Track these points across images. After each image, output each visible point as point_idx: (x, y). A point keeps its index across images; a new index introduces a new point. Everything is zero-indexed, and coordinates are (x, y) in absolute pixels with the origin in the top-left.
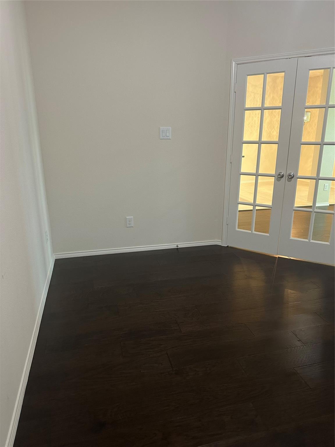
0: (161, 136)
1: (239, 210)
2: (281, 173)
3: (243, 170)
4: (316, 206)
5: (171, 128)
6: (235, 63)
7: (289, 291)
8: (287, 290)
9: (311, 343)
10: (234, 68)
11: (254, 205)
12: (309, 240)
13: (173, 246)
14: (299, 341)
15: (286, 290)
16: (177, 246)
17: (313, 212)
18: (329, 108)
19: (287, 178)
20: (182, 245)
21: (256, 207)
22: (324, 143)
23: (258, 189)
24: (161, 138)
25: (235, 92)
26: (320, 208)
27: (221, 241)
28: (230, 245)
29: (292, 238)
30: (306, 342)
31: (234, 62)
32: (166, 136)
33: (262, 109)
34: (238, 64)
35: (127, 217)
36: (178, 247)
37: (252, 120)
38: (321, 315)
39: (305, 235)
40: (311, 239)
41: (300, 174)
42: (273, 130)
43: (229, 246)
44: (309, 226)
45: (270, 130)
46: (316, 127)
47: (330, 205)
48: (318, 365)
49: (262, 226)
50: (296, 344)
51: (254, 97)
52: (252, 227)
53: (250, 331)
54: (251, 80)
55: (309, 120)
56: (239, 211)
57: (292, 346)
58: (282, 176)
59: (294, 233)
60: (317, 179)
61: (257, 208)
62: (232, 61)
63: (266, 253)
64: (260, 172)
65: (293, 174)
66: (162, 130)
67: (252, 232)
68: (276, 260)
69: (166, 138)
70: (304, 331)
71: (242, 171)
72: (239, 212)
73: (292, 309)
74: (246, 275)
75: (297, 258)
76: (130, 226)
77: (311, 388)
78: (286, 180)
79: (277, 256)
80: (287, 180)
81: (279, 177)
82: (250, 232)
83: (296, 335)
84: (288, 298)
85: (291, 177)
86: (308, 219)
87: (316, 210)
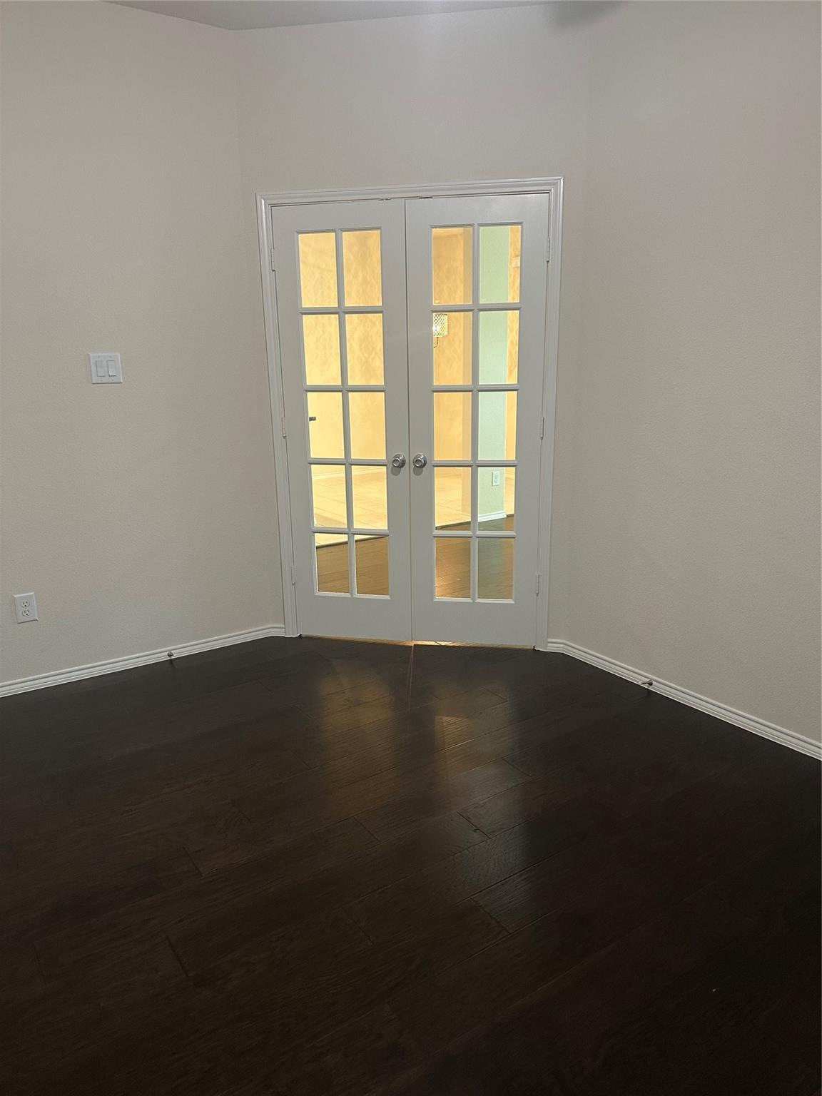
0: (94, 375)
1: (316, 545)
2: (398, 456)
3: (315, 454)
4: (479, 521)
5: (119, 355)
6: (265, 202)
7: (445, 719)
8: (441, 719)
9: (502, 829)
10: (264, 214)
11: (350, 532)
12: (474, 599)
13: (159, 656)
14: (475, 831)
15: (437, 718)
16: (170, 656)
17: (474, 537)
18: (481, 313)
19: (412, 466)
20: (184, 649)
21: (355, 536)
22: (478, 387)
23: (356, 491)
24: (94, 382)
25: (273, 271)
26: (486, 525)
27: (283, 626)
28: (305, 633)
29: (438, 599)
30: (490, 831)
31: (263, 201)
32: (107, 376)
33: (341, 312)
34: (273, 206)
35: (15, 596)
36: (172, 657)
37: (323, 332)
38: (513, 761)
39: (462, 587)
40: (477, 596)
41: (438, 457)
42: (373, 355)
43: (303, 636)
44: (469, 567)
45: (366, 355)
46: (462, 347)
47: (508, 516)
48: (520, 876)
49: (375, 579)
50: (470, 841)
51: (322, 277)
52: (351, 584)
53: (369, 832)
54: (307, 244)
55: (446, 333)
56: (317, 548)
57: (463, 846)
58: (403, 464)
59: (442, 586)
60: (474, 465)
61: (357, 537)
62: (258, 196)
63: (388, 639)
64: (355, 455)
65: (424, 457)
66: (96, 362)
67: (352, 594)
68: (411, 651)
69: (106, 379)
70: (482, 806)
71: (312, 456)
72: (320, 549)
73: (453, 760)
74: (348, 701)
75: (454, 643)
76: (27, 618)
77: (511, 931)
78: (412, 473)
79: (412, 644)
80: (414, 471)
81: (396, 466)
82: (348, 595)
83: (468, 819)
84: (443, 736)
85: (420, 465)
86: (467, 552)
87: (479, 533)
